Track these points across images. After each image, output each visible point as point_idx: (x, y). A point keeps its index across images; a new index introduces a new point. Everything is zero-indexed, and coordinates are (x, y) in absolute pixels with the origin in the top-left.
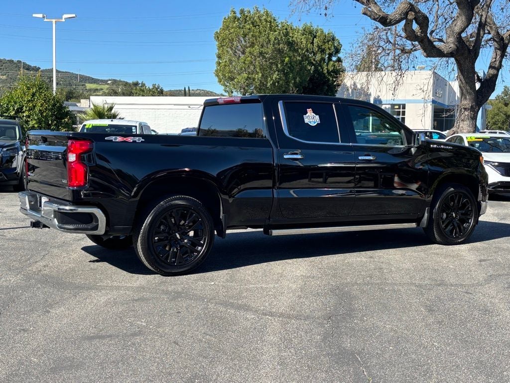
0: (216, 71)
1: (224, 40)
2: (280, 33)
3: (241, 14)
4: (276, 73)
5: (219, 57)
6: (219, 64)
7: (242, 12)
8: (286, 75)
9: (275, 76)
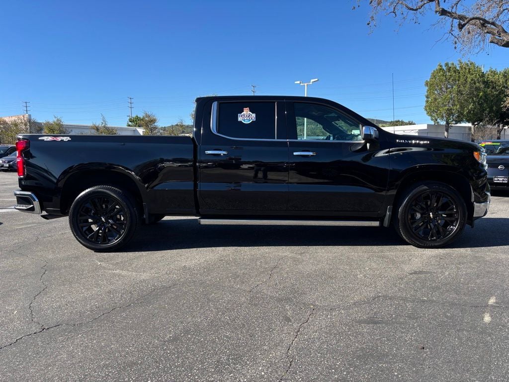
0: (426, 107)
1: (431, 85)
2: (476, 76)
3: (445, 66)
4: (472, 104)
5: (427, 97)
6: (427, 102)
7: (447, 65)
8: (481, 105)
9: (471, 106)
